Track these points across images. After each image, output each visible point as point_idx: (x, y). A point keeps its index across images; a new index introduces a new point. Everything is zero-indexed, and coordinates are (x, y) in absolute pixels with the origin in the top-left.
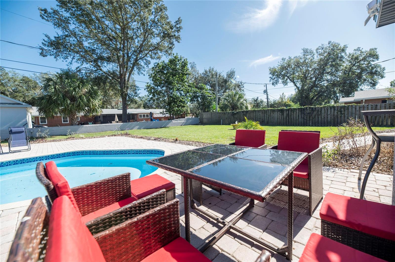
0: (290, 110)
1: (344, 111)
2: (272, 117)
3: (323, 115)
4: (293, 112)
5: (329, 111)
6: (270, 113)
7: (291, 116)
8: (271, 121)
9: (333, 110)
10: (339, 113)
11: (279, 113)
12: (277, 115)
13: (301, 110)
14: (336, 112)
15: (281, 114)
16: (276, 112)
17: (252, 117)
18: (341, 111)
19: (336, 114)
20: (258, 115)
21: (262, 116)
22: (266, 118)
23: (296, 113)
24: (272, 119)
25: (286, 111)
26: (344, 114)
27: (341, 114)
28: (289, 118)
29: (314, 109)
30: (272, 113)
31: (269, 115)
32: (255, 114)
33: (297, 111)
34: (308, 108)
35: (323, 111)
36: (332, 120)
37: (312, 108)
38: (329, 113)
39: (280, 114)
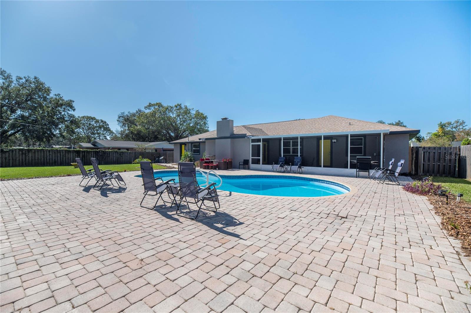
0: (86, 152)
1: (122, 155)
2: (67, 157)
3: (111, 157)
4: (89, 154)
5: (114, 154)
6: (64, 153)
7: (87, 157)
8: (66, 162)
9: (116, 153)
10: (120, 156)
11: (74, 153)
12: (73, 156)
13: (95, 153)
14: (118, 155)
15: (77, 155)
16: (72, 153)
17: (38, 158)
18: (121, 155)
19: (118, 156)
20: (48, 155)
21: (54, 156)
22: (59, 158)
23: (91, 154)
24: (67, 160)
25: (82, 153)
26: (122, 156)
27: (121, 156)
28: (85, 159)
29: (105, 152)
30: (67, 153)
31: (63, 156)
32: (42, 154)
33: (92, 153)
34: (101, 151)
35: (111, 154)
36: (116, 160)
37: (104, 151)
38: (114, 156)
39: (75, 155)
